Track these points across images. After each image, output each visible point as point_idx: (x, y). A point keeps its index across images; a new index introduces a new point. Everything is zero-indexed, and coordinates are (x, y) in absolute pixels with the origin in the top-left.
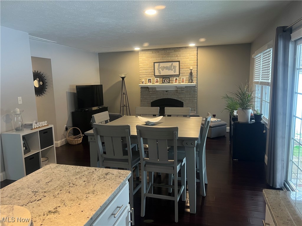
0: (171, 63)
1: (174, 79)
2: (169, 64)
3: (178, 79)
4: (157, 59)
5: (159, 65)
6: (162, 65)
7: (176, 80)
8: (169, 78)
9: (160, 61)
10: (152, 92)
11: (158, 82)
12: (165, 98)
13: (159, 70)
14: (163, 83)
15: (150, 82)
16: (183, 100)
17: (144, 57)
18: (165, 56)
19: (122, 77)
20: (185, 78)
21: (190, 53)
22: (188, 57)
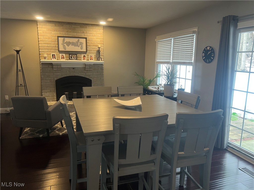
0: (77, 39)
1: (82, 56)
2: (75, 40)
3: (86, 56)
4: (61, 33)
5: (64, 40)
6: (67, 40)
7: (84, 57)
8: (76, 55)
9: (65, 35)
10: (56, 69)
11: (64, 58)
12: (72, 75)
13: (64, 45)
14: (70, 59)
15: (54, 58)
16: (91, 77)
17: (45, 30)
18: (70, 30)
19: (16, 51)
20: (93, 55)
21: (96, 30)
22: (94, 35)
